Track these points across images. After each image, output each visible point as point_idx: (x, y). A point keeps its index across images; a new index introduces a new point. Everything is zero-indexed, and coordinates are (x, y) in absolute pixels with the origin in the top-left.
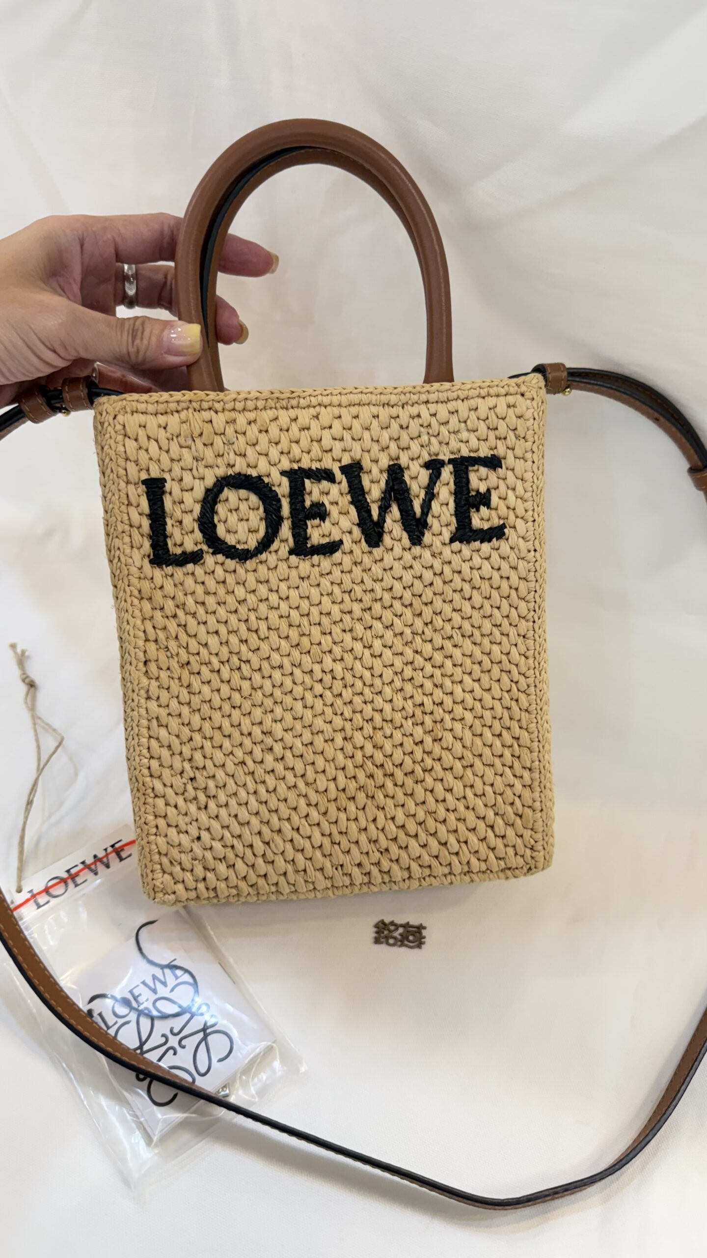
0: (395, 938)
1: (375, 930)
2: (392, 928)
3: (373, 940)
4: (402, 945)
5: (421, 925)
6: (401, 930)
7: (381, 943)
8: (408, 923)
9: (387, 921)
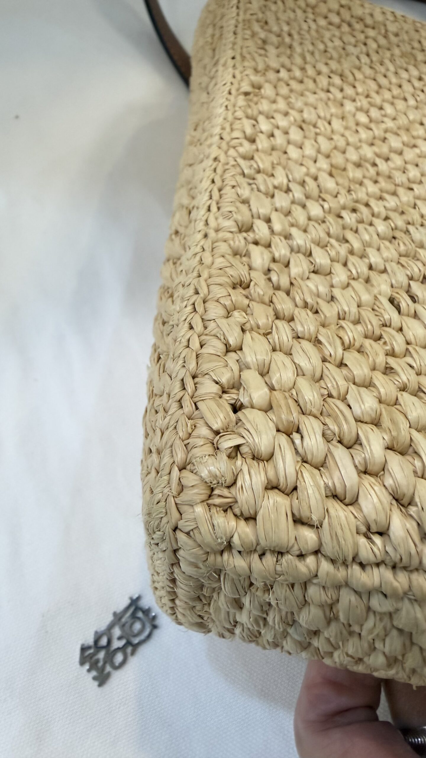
0: (118, 649)
1: (87, 667)
2: (104, 641)
3: (96, 683)
4: (136, 647)
5: (131, 599)
6: (117, 632)
7: (108, 675)
8: (115, 614)
9: (90, 641)
